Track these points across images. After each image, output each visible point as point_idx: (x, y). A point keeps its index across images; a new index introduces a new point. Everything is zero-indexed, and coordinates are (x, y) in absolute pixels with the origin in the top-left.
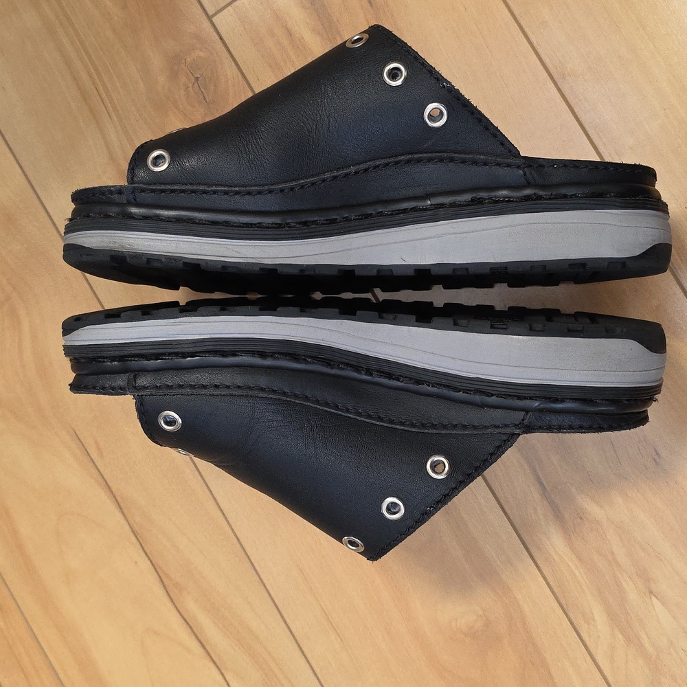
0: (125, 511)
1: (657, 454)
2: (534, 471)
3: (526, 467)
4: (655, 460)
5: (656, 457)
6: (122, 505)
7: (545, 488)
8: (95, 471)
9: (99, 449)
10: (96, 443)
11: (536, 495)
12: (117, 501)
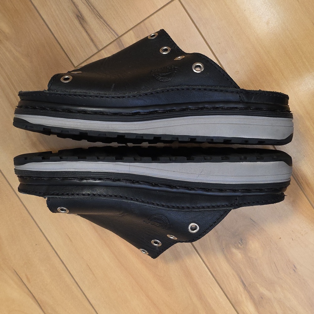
0: (43, 308)
1: (295, 267)
2: (240, 278)
3: (237, 276)
4: (294, 270)
5: (294, 269)
6: (41, 305)
7: (245, 285)
8: (26, 289)
9: (27, 278)
10: (26, 275)
11: (241, 288)
12: (38, 303)
